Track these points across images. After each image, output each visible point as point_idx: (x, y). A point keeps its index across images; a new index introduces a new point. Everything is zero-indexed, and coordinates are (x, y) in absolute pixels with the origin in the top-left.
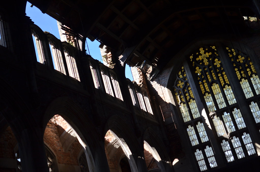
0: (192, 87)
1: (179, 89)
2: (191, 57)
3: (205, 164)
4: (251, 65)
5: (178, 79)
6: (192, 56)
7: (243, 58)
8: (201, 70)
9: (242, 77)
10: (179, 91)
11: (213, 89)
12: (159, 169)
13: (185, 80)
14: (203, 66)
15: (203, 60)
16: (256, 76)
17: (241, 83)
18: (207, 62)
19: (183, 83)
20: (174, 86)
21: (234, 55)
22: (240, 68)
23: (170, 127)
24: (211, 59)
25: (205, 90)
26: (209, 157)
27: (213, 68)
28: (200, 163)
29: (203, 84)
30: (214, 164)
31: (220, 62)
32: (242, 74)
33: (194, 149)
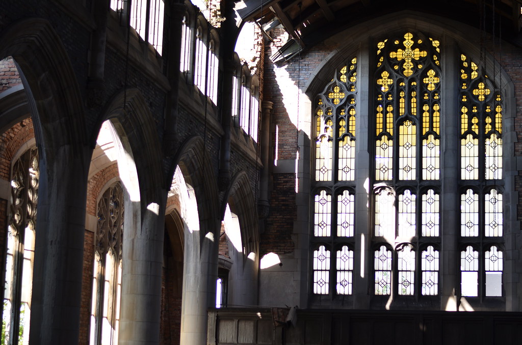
0: (361, 112)
1: (330, 104)
2: (381, 45)
3: (327, 281)
4: (497, 113)
5: (335, 82)
6: (384, 44)
7: (488, 92)
8: (390, 82)
9: (470, 131)
10: (329, 109)
11: (401, 132)
12: (229, 260)
13: (350, 89)
14: (398, 75)
15: (403, 61)
16: (500, 139)
17: (463, 141)
18: (412, 69)
19: (342, 96)
20: (322, 94)
21: (472, 76)
22: (473, 111)
23: (282, 180)
24: (420, 67)
25: (385, 127)
26: (340, 271)
27: (418, 87)
28: (317, 276)
29: (385, 113)
30: (345, 288)
31: (436, 80)
32: (473, 124)
33: (317, 242)
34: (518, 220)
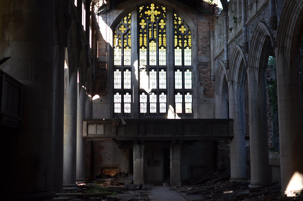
0: (134, 36)
1: (120, 33)
2: (141, 8)
3: (120, 107)
4: (189, 38)
5: (122, 23)
7: (185, 30)
8: (145, 24)
9: (178, 46)
10: (119, 34)
11: (150, 45)
13: (128, 27)
14: (148, 21)
15: (151, 15)
16: (190, 49)
17: (175, 49)
18: (154, 19)
19: (125, 29)
20: (117, 28)
21: (179, 23)
22: (179, 37)
23: (101, 64)
24: (157, 18)
25: (143, 43)
26: (126, 103)
27: (157, 27)
28: (116, 106)
29: (143, 37)
30: (128, 110)
31: (164, 24)
32: (179, 43)
33: (115, 91)
34: (199, 82)
